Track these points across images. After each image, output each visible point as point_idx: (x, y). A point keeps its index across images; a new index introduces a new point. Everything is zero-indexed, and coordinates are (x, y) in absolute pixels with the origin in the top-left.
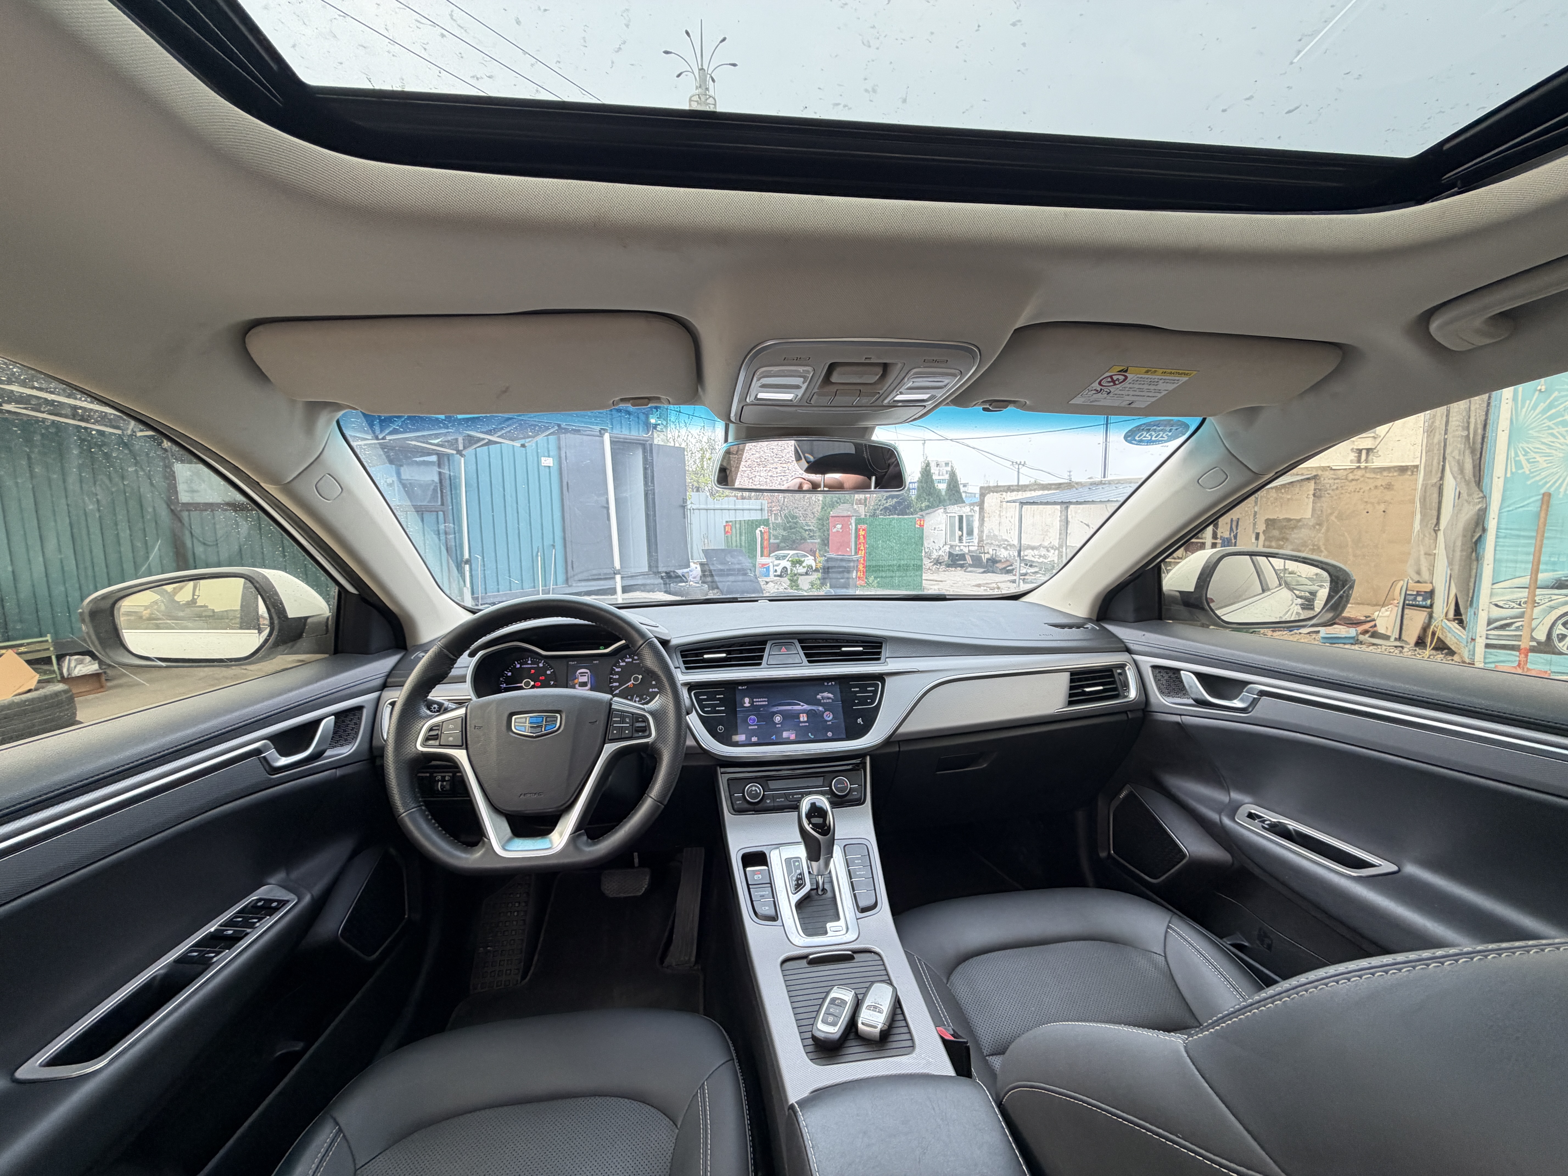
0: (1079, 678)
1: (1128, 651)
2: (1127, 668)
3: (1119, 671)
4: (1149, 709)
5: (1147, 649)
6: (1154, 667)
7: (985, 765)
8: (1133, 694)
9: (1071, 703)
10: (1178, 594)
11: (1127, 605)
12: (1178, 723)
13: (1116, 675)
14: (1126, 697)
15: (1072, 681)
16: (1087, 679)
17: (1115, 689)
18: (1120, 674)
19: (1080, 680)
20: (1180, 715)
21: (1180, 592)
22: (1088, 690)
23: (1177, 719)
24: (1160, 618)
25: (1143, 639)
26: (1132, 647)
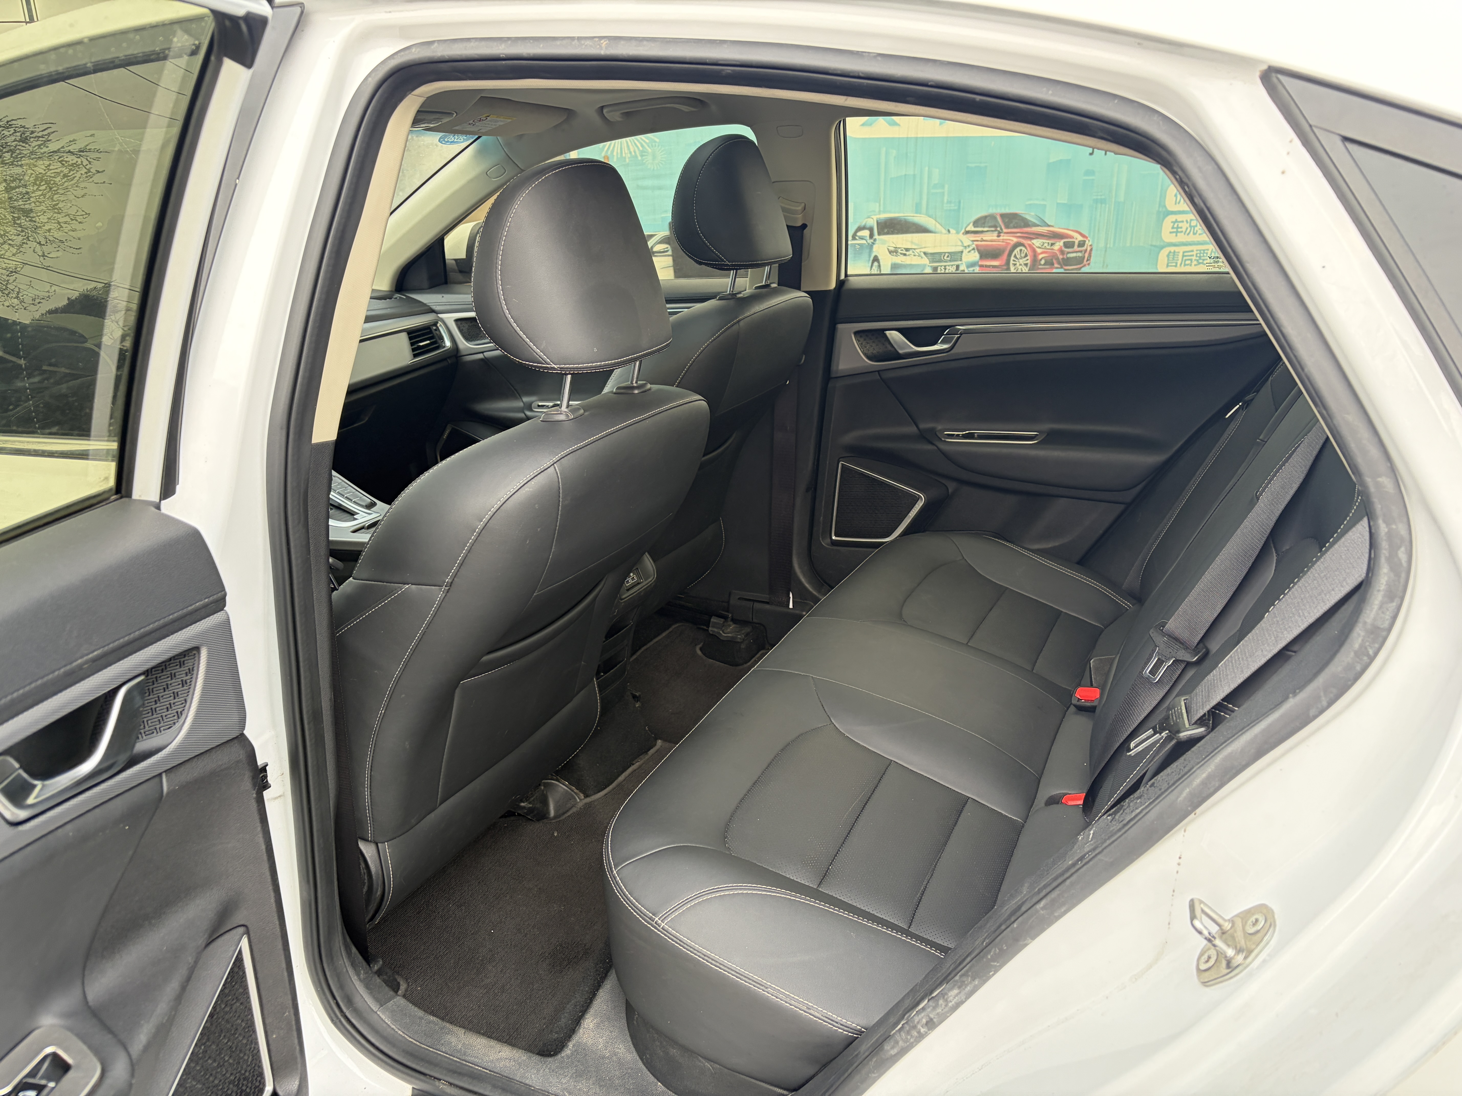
0: (414, 335)
1: (433, 311)
2: (438, 325)
3: (434, 328)
4: (459, 355)
5: (448, 307)
6: (457, 321)
7: (367, 419)
8: (448, 343)
9: (415, 356)
10: (454, 262)
11: (422, 276)
12: (482, 360)
13: (433, 331)
14: (444, 347)
15: (410, 339)
16: (419, 336)
17: (435, 343)
18: (436, 330)
19: (416, 337)
20: (483, 352)
21: (456, 260)
22: (421, 344)
23: (481, 356)
24: (446, 282)
25: (444, 300)
26: (437, 308)
